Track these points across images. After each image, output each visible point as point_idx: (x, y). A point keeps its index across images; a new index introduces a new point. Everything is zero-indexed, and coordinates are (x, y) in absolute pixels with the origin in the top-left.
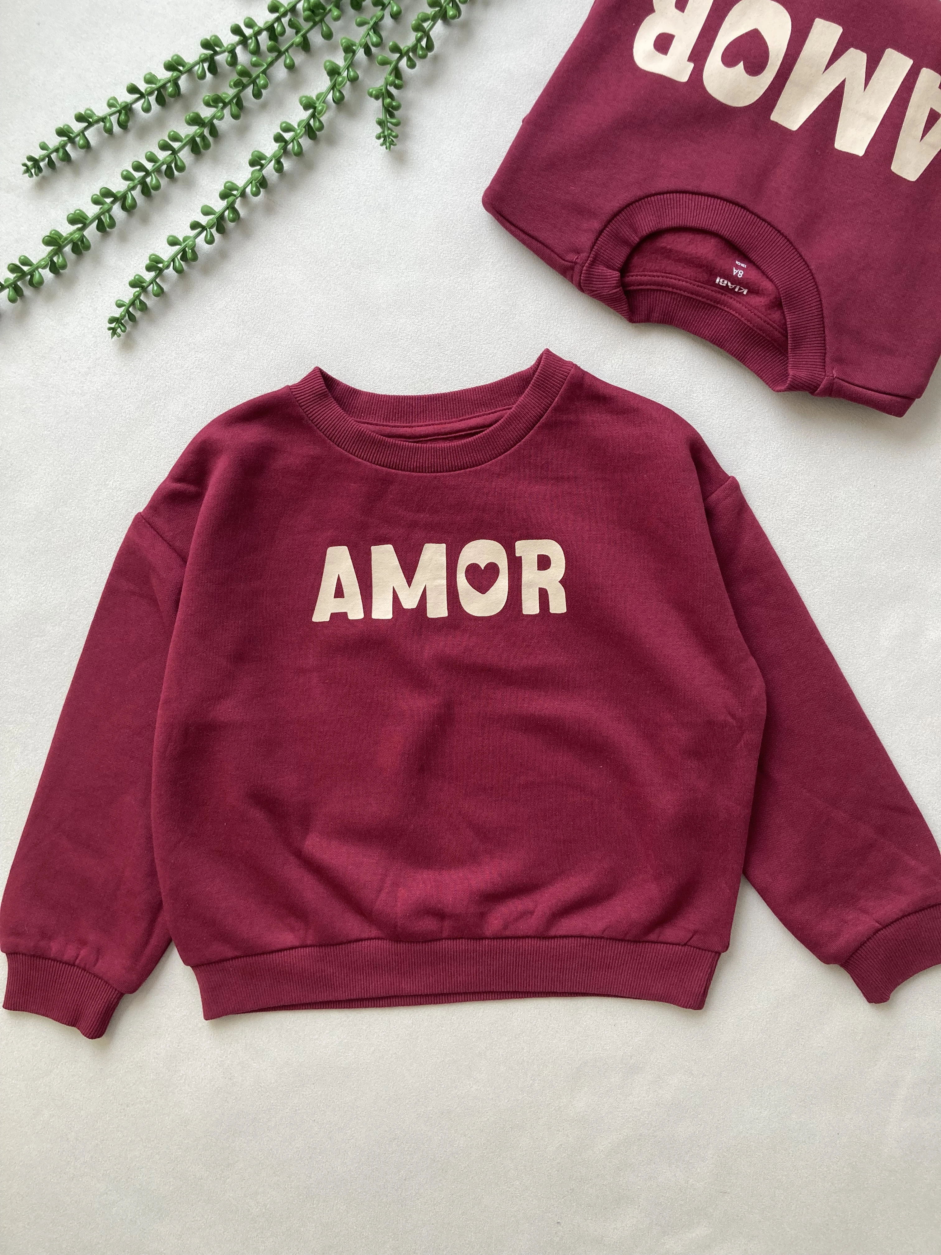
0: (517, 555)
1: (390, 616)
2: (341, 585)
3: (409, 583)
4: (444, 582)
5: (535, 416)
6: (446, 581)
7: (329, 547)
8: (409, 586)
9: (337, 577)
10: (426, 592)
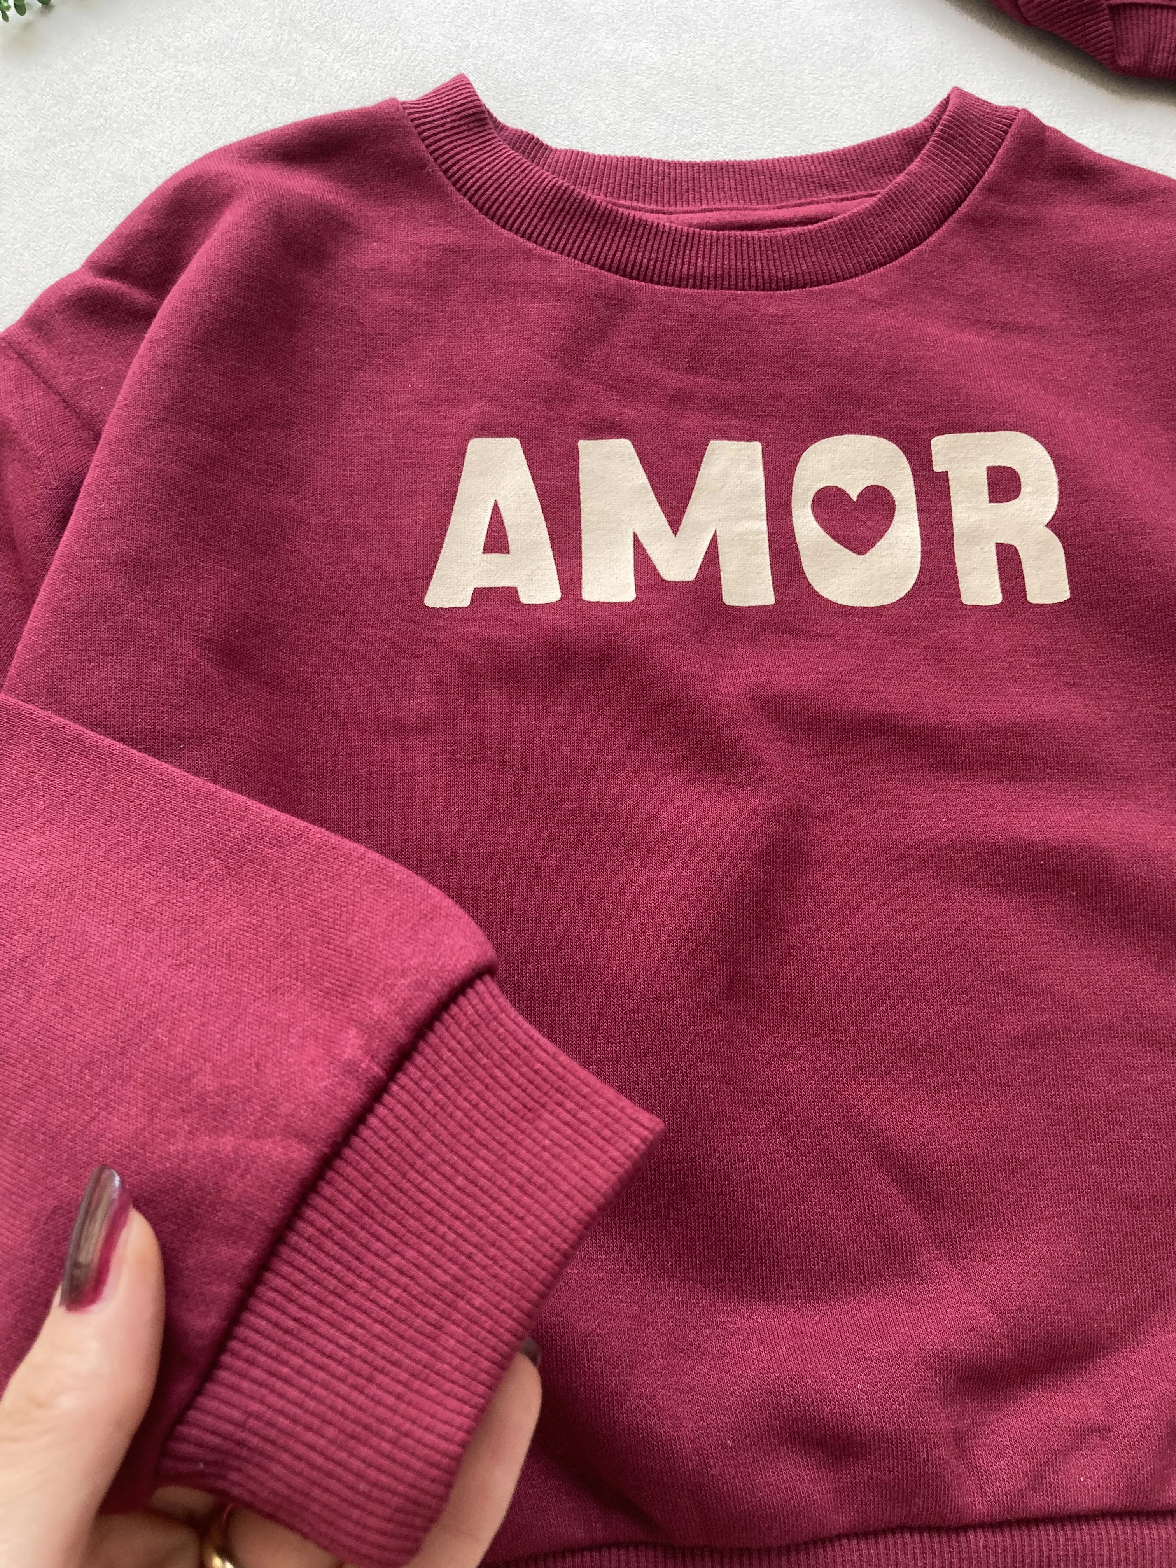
0: (937, 468)
1: (629, 595)
2: (502, 524)
3: (675, 524)
4: (763, 526)
5: (946, 197)
6: (765, 523)
7: (471, 436)
8: (675, 532)
9: (492, 505)
10: (716, 547)
